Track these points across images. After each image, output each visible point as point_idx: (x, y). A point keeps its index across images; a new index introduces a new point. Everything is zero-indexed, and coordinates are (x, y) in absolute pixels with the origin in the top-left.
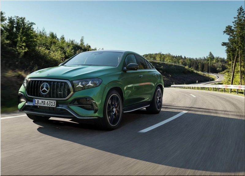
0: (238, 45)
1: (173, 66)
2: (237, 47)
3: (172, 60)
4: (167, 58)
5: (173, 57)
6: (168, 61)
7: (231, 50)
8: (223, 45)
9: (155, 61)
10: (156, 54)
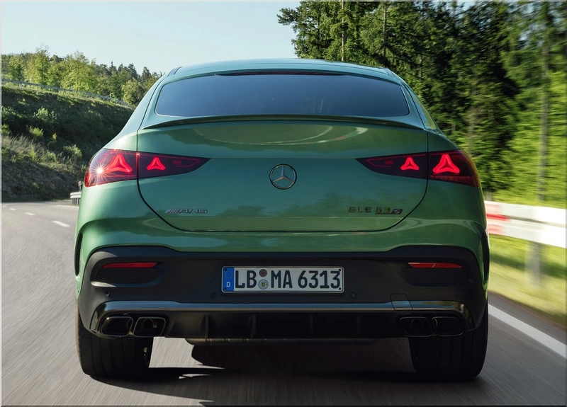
0: (338, 21)
1: (92, 108)
2: (333, 27)
3: (93, 84)
4: (72, 74)
5: (99, 70)
6: (75, 87)
7: (314, 43)
8: (283, 21)
9: (21, 87)
10: (26, 57)
